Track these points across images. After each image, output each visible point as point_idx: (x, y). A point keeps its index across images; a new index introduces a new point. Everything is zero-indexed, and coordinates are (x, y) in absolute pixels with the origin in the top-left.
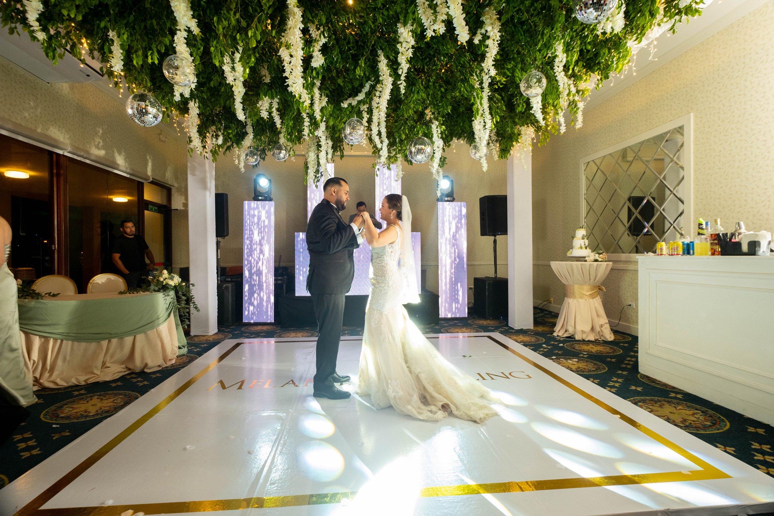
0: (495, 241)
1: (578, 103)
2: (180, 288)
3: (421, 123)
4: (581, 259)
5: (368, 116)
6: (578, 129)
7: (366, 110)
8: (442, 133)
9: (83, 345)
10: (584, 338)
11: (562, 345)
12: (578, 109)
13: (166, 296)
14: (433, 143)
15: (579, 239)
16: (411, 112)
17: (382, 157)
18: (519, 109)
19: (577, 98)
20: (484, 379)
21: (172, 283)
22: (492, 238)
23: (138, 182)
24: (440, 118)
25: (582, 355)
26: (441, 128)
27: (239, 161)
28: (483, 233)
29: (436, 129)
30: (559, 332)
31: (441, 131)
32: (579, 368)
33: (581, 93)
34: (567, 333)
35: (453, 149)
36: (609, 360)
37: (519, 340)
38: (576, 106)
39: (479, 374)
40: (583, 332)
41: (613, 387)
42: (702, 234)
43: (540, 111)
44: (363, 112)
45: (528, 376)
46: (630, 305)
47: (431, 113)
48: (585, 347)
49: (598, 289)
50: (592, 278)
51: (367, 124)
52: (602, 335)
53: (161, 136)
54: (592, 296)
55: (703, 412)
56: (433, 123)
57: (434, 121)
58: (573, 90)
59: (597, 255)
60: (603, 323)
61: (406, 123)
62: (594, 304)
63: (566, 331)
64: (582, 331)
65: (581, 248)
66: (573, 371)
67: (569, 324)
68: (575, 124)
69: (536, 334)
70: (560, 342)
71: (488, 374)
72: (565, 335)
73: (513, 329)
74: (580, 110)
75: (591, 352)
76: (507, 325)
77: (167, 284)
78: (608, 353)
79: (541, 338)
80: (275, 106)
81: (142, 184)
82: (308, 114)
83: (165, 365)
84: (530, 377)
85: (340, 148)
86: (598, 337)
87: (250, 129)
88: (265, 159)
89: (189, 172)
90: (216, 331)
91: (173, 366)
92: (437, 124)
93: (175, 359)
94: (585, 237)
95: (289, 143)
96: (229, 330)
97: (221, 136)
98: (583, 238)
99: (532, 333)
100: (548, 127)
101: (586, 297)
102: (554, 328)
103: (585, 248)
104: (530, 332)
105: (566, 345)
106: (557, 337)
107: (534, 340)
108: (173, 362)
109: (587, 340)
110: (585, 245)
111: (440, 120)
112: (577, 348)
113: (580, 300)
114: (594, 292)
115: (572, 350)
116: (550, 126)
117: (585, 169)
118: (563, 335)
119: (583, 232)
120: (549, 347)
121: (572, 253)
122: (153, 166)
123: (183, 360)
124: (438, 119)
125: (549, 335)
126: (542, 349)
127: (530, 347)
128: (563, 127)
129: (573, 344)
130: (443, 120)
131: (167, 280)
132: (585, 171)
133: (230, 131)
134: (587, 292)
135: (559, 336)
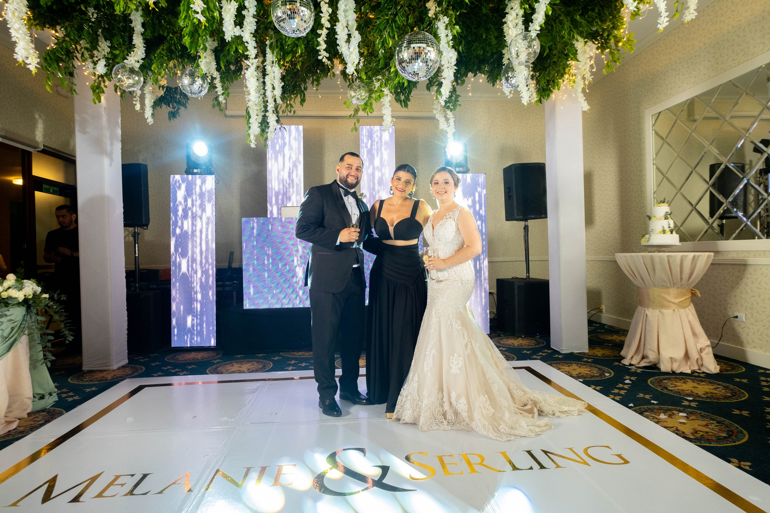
0: (526, 228)
2: (34, 302)
4: (663, 249)
6: (688, 23)
8: (454, 38)
10: (674, 369)
15: (660, 219)
21: (20, 296)
22: (522, 224)
23: (23, 150)
24: (450, 12)
25: (686, 403)
26: (452, 29)
27: (143, 104)
28: (509, 217)
30: (631, 359)
31: (454, 35)
34: (645, 360)
35: (468, 91)
37: (574, 373)
39: (529, 452)
40: (672, 360)
44: (322, 3)
45: (619, 456)
46: (737, 317)
47: (435, 5)
49: (690, 295)
50: (686, 275)
51: (328, 25)
52: (702, 365)
53: (59, 89)
54: (683, 305)
56: (439, 20)
57: (441, 16)
60: (703, 346)
61: (394, 21)
62: (687, 316)
63: (643, 358)
64: (670, 358)
65: (664, 232)
67: (648, 346)
68: (682, 14)
69: (597, 361)
71: (546, 452)
72: (643, 364)
73: (558, 353)
75: (699, 396)
76: (548, 346)
77: (10, 298)
78: (726, 397)
79: (605, 369)
81: (29, 154)
84: (626, 462)
86: (696, 368)
88: (187, 105)
89: (77, 128)
90: (126, 361)
91: (10, 435)
92: (447, 22)
93: (18, 421)
94: (669, 216)
95: (216, 74)
96: (146, 359)
97: (102, 60)
98: (666, 218)
99: (590, 360)
100: (619, 41)
101: (674, 306)
102: (621, 351)
103: (670, 232)
104: (586, 358)
105: (651, 383)
106: (629, 367)
107: (597, 373)
108: (14, 426)
109: (679, 371)
110: (669, 227)
111: (451, 15)
112: (670, 389)
113: (664, 311)
114: (686, 299)
115: (665, 391)
116: (624, 38)
117: (654, 122)
118: (639, 363)
119: (664, 209)
120: (626, 387)
121: (649, 240)
122: (46, 128)
123: (35, 421)
124: (447, 13)
125: (617, 363)
126: (616, 391)
127: (596, 386)
128: (663, 18)
129: (661, 381)
130: (456, 15)
131: (10, 290)
132: (653, 125)
133: (117, 52)
134: (676, 298)
135: (631, 365)
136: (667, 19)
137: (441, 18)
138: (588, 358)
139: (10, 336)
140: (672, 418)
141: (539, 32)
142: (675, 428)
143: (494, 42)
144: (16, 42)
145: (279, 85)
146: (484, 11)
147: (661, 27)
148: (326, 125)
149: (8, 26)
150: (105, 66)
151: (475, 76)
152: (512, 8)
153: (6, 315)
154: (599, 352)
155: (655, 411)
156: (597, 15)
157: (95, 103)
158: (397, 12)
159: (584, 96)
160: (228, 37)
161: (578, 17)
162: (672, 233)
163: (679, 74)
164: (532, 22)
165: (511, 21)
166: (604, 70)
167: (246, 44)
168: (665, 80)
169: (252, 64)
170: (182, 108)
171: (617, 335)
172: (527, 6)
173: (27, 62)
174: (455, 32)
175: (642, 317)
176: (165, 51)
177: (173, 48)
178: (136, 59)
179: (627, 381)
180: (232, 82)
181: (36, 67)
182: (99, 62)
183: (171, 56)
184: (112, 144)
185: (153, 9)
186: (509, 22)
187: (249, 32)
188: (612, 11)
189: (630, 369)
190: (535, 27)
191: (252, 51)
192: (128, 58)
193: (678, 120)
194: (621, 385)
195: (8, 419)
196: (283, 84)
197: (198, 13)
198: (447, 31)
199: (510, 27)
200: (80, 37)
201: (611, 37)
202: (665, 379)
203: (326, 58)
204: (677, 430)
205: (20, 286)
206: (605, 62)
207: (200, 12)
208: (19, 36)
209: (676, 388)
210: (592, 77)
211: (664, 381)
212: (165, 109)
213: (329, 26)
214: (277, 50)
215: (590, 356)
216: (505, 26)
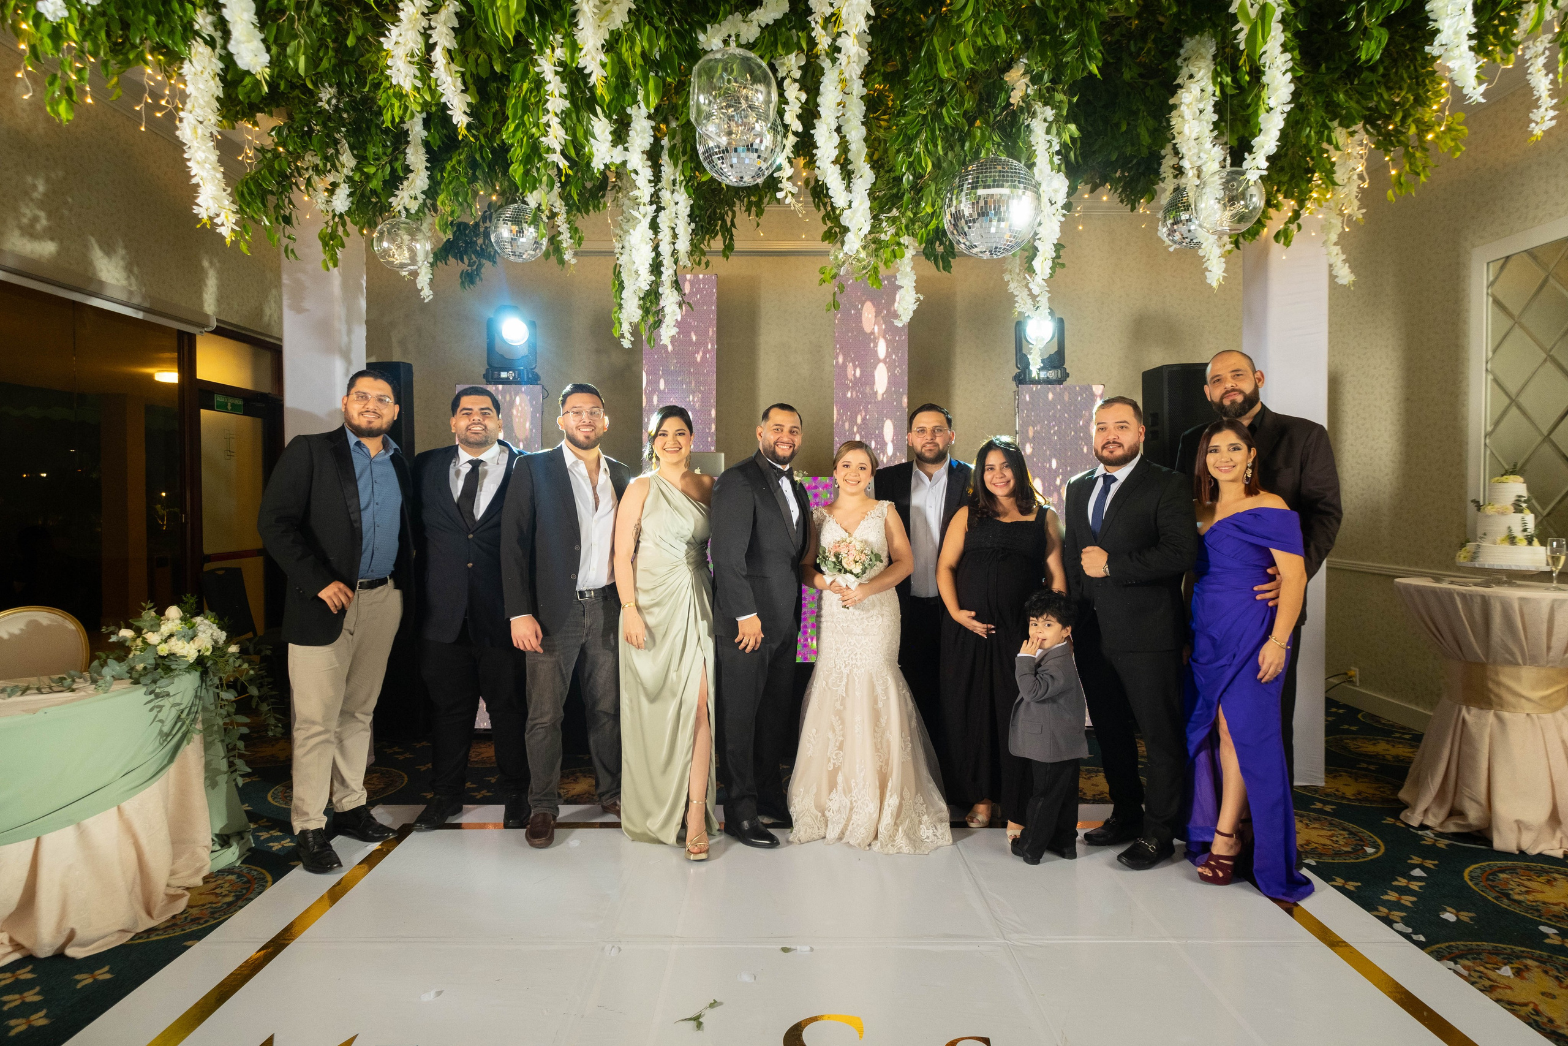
2: (215, 663)
3: (987, 122)
7: (797, 74)
8: (1063, 152)
10: (1524, 847)
13: (157, 696)
14: (1034, 182)
15: (1505, 511)
16: (964, 50)
17: (849, 237)
18: (1370, 50)
21: (188, 651)
23: (181, 334)
24: (1059, 96)
26: (1062, 130)
30: (1425, 813)
31: (1064, 145)
34: (1456, 819)
40: (1520, 825)
43: (1466, 44)
47: (1026, 80)
51: (797, 126)
54: (1551, 703)
56: (1033, 115)
57: (1038, 106)
61: (938, 117)
63: (1453, 814)
64: (1517, 822)
67: (1467, 791)
69: (1344, 812)
72: (1452, 828)
77: (173, 656)
79: (1366, 834)
80: (444, 38)
81: (192, 339)
82: (562, 64)
83: (147, 923)
85: (724, 221)
87: (416, 157)
89: (286, 302)
91: (175, 925)
92: (1050, 119)
93: (188, 895)
94: (1524, 505)
95: (560, 206)
96: (408, 755)
97: (342, 186)
98: (1518, 509)
99: (1328, 808)
100: (1427, 131)
101: (1528, 707)
102: (1399, 787)
103: (1525, 542)
104: (1320, 801)
105: (1472, 878)
106: (1420, 832)
107: (1346, 844)
108: (182, 904)
109: (1535, 852)
110: (1525, 530)
111: (1061, 102)
112: (1517, 897)
113: (1506, 715)
114: (1557, 691)
115: (1505, 904)
116: (1440, 125)
117: (1491, 278)
118: (1442, 824)
119: (1516, 487)
120: (1415, 886)
121: (1474, 556)
122: (221, 287)
123: (216, 895)
124: (1052, 97)
125: (1390, 820)
126: (1392, 896)
127: (1347, 879)
128: (1542, 109)
129: (1494, 874)
130: (1070, 102)
131: (174, 639)
132: (1491, 285)
133: (371, 170)
134: (1533, 688)
135: (1423, 827)
136: (1552, 113)
137: (1039, 110)
138: (1325, 803)
139: (174, 732)
140: (1523, 978)
141: (1265, 173)
142: (1531, 1006)
143: (1146, 139)
144: (198, 185)
145: (686, 231)
146: (1127, 75)
147: (1538, 130)
148: (764, 269)
149: (186, 156)
150: (349, 196)
151: (1092, 191)
152: (1191, 76)
153: (168, 695)
154: (1349, 788)
155: (1484, 956)
156: (1380, 79)
157: (328, 269)
158: (942, 97)
159: (1343, 253)
160: (597, 165)
161: (1341, 96)
162: (1530, 543)
163: (1556, 176)
164: (1250, 152)
165: (1188, 106)
166: (1390, 192)
167: (633, 176)
168: (1523, 185)
169: (644, 216)
170: (487, 264)
171: (1388, 742)
172: (1229, 80)
173: (218, 221)
174: (1066, 137)
175: (1453, 722)
176: (463, 164)
177: (478, 157)
178: (412, 193)
179: (1417, 872)
180: (587, 212)
181: (233, 230)
182: (338, 191)
183: (474, 174)
184: (350, 332)
185: (465, 137)
186: (1183, 108)
187: (639, 150)
188: (1416, 69)
189: (1422, 838)
190: (1256, 164)
191: (644, 190)
192: (397, 192)
193: (1552, 281)
194: (1402, 882)
195: (172, 891)
196: (693, 225)
197: (554, 151)
198: (1049, 137)
199: (1186, 118)
200: (305, 148)
201: (1410, 120)
202: (1503, 871)
203: (793, 195)
204: (1537, 1012)
205: (191, 632)
206: (1393, 172)
207: (558, 150)
208: (204, 174)
209: (1530, 897)
210: (1364, 211)
211: (1502, 876)
212: (455, 267)
213: (800, 129)
214: (685, 158)
215: (1327, 795)
216: (1173, 113)
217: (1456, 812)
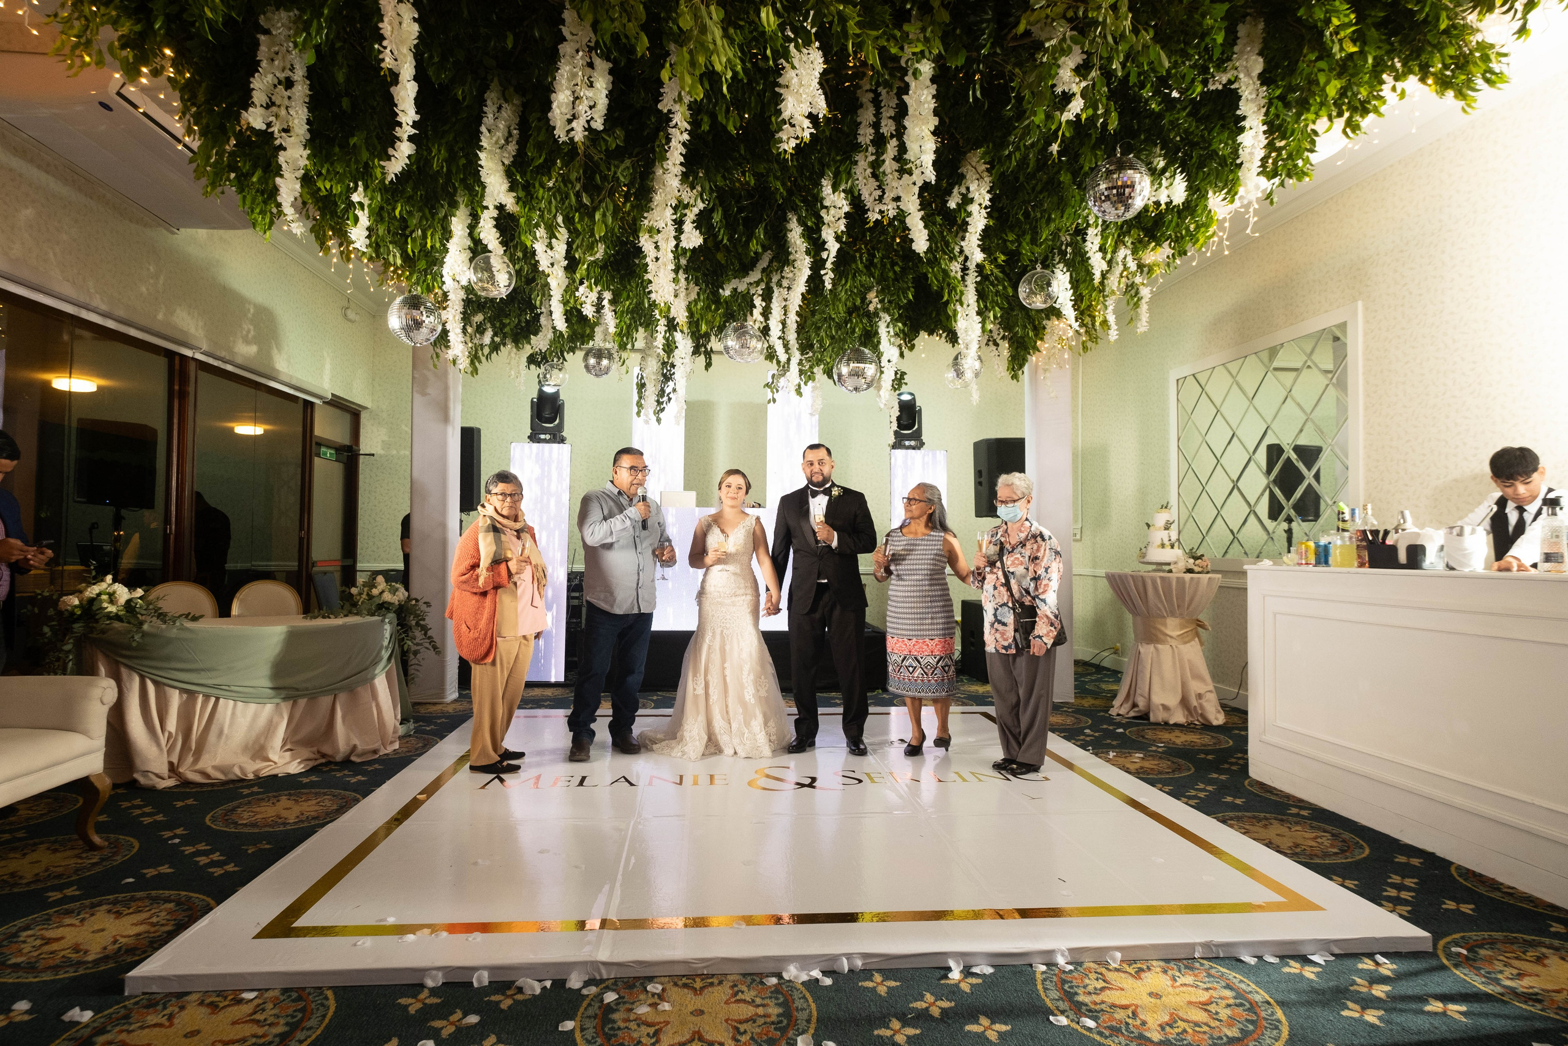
1: (1141, 288)
3: (858, 316)
5: (764, 304)
7: (761, 292)
8: (896, 336)
9: (253, 707)
10: (1166, 719)
11: (1121, 730)
12: (1140, 299)
13: (384, 622)
14: (879, 356)
15: (1158, 531)
19: (1138, 280)
20: (964, 780)
23: (306, 401)
25: (1154, 748)
26: (895, 326)
28: (980, 512)
29: (885, 330)
30: (1119, 708)
31: (896, 333)
32: (1142, 768)
33: (1146, 269)
34: (1135, 708)
36: (1202, 756)
38: (1137, 293)
39: (958, 773)
40: (1164, 708)
41: (1195, 797)
42: (1344, 530)
44: (755, 297)
47: (877, 300)
48: (1166, 736)
49: (1194, 626)
50: (1183, 604)
52: (1201, 715)
54: (1184, 639)
55: (1333, 835)
56: (880, 318)
57: (882, 314)
58: (1132, 265)
59: (1192, 561)
60: (1202, 691)
62: (1188, 653)
64: (1163, 705)
65: (1163, 546)
66: (1130, 773)
67: (1138, 691)
69: (1078, 711)
70: (1119, 725)
71: (973, 774)
72: (1132, 714)
74: (1143, 301)
75: (1174, 743)
77: (385, 602)
78: (1205, 745)
79: (1084, 718)
80: (608, 296)
81: (312, 405)
83: (383, 751)
86: (1193, 718)
92: (889, 320)
94: (1170, 528)
98: (1167, 528)
99: (1070, 710)
101: (1171, 642)
103: (1169, 548)
104: (1066, 707)
105: (1130, 732)
106: (1117, 718)
107: (1072, 721)
109: (1171, 722)
110: (1169, 542)
111: (894, 312)
112: (1148, 736)
113: (1159, 646)
114: (1188, 632)
118: (1128, 712)
119: (1167, 515)
120: (1096, 734)
121: (1145, 555)
123: (411, 744)
124: (889, 310)
125: (1102, 714)
129: (1143, 730)
130: (898, 313)
134: (1174, 631)
135: (1118, 715)
137: (883, 316)
138: (1069, 708)
140: (1126, 758)
154: (1088, 702)
162: (1172, 547)
174: (897, 329)
175: (1135, 653)
198: (888, 330)
211: (1146, 730)
217: (1135, 705)
